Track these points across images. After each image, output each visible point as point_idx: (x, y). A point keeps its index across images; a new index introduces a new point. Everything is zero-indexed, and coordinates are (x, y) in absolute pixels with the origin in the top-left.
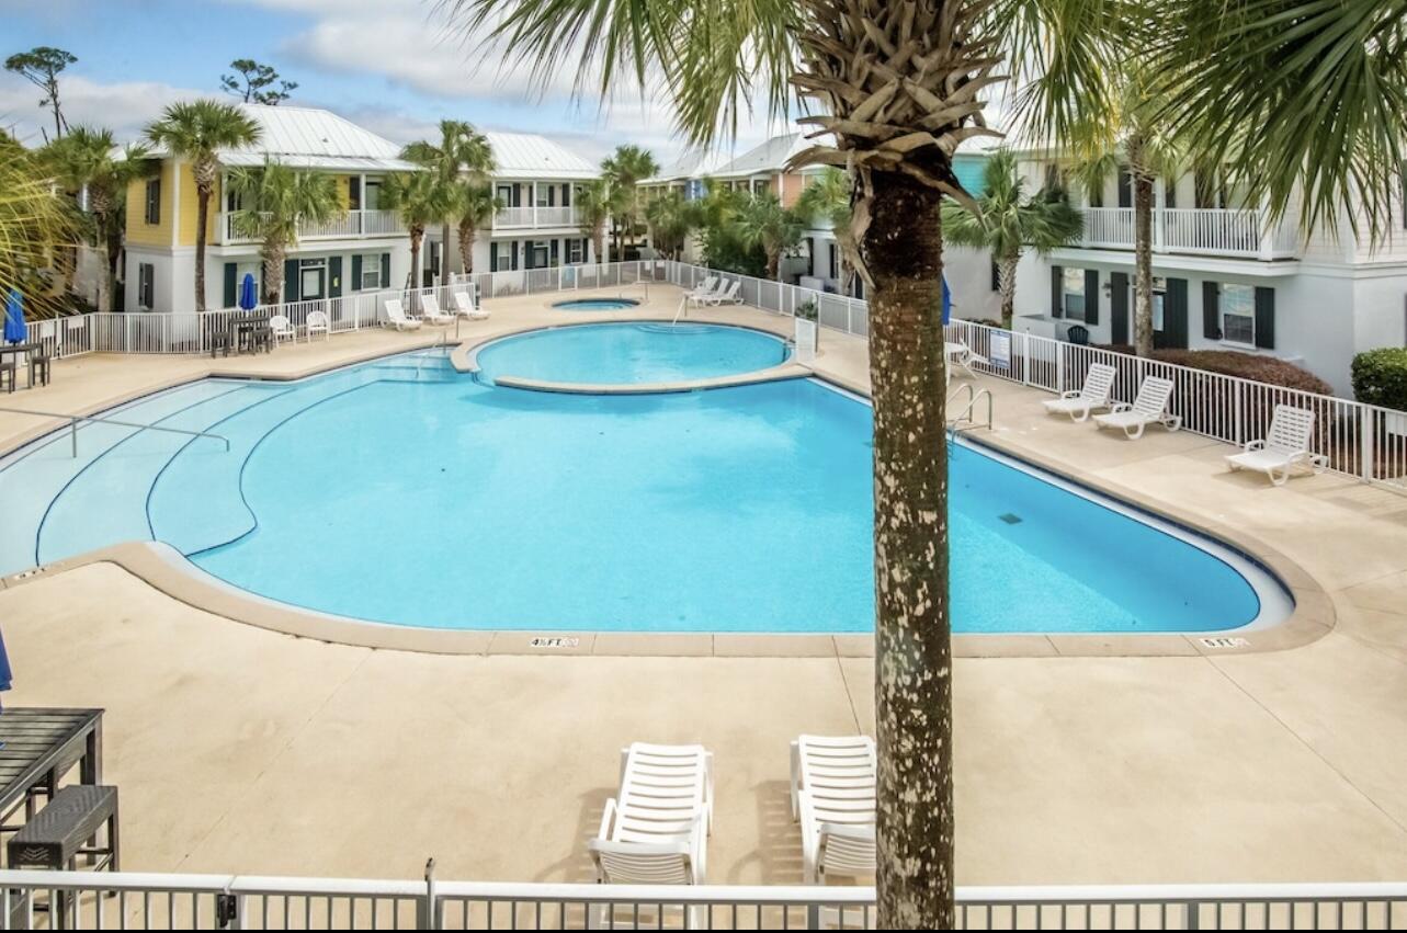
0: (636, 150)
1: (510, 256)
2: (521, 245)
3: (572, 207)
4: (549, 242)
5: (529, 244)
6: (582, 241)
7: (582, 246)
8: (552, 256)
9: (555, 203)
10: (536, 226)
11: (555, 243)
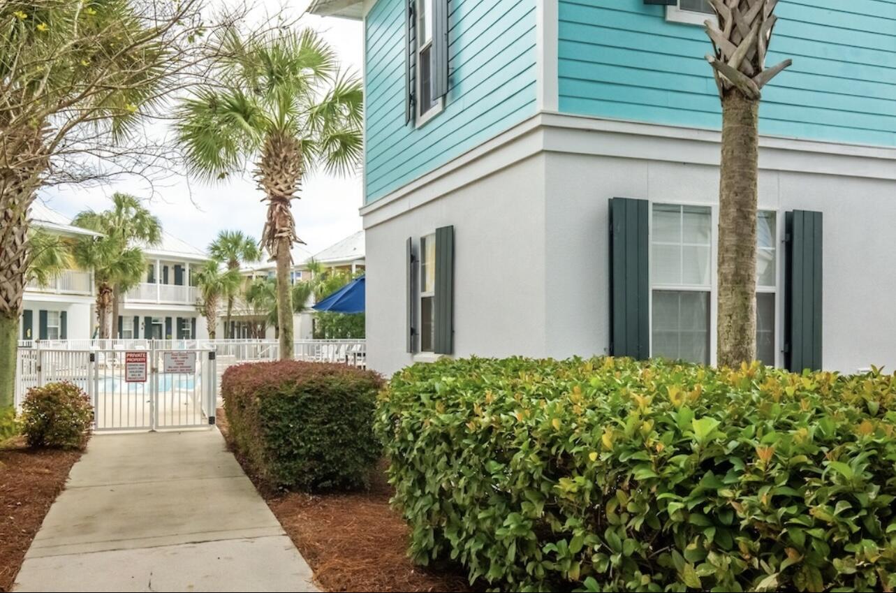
0: (239, 237)
1: (132, 330)
2: (142, 320)
3: (186, 286)
4: (164, 320)
5: (148, 320)
6: (191, 320)
7: (191, 325)
8: (167, 333)
9: (169, 282)
10: (159, 302)
11: (168, 320)
